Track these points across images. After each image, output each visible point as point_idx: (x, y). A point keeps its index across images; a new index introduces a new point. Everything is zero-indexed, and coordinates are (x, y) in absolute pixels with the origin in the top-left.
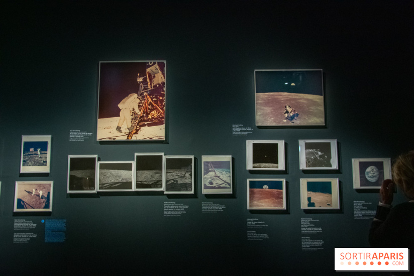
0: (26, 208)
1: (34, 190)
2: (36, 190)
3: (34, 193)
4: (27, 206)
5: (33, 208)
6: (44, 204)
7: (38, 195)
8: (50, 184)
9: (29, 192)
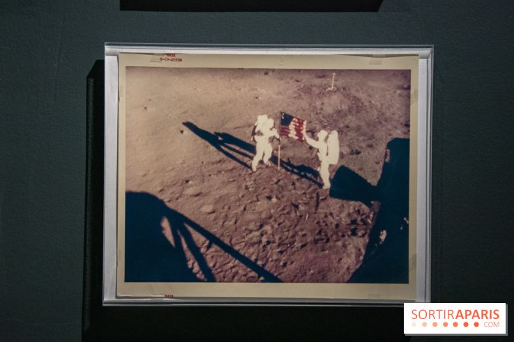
0: (210, 277)
1: (266, 125)
2: (285, 120)
3: (264, 149)
4: (213, 255)
5: (270, 278)
6: (359, 243)
7: (307, 171)
8: (406, 74)
9: (219, 140)
